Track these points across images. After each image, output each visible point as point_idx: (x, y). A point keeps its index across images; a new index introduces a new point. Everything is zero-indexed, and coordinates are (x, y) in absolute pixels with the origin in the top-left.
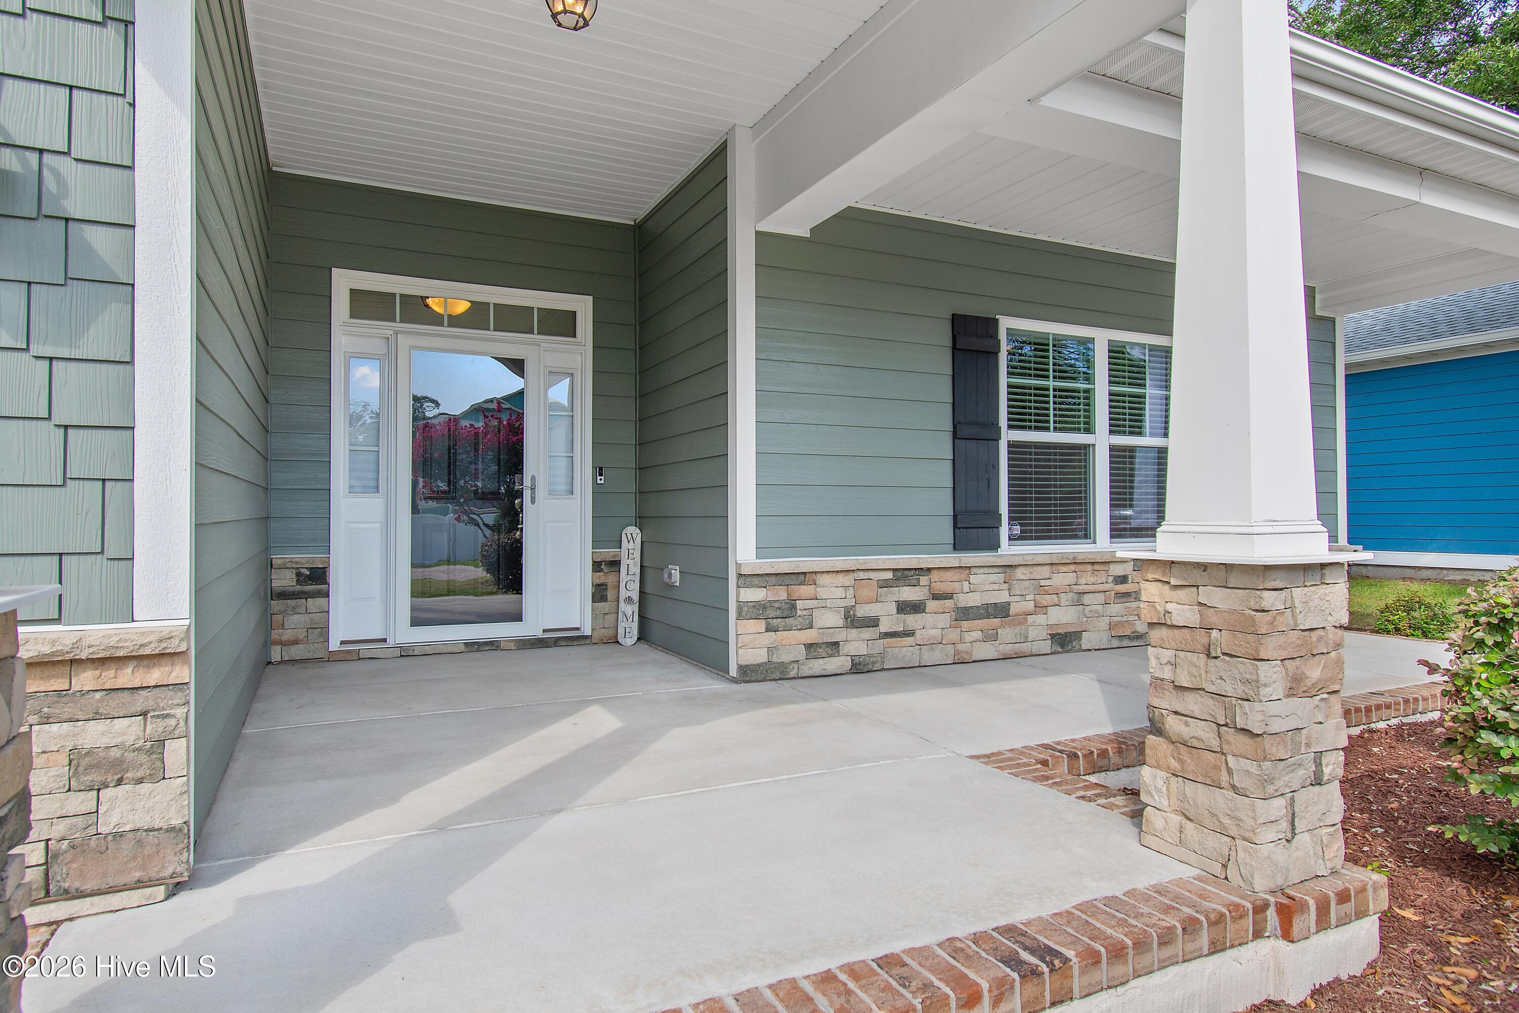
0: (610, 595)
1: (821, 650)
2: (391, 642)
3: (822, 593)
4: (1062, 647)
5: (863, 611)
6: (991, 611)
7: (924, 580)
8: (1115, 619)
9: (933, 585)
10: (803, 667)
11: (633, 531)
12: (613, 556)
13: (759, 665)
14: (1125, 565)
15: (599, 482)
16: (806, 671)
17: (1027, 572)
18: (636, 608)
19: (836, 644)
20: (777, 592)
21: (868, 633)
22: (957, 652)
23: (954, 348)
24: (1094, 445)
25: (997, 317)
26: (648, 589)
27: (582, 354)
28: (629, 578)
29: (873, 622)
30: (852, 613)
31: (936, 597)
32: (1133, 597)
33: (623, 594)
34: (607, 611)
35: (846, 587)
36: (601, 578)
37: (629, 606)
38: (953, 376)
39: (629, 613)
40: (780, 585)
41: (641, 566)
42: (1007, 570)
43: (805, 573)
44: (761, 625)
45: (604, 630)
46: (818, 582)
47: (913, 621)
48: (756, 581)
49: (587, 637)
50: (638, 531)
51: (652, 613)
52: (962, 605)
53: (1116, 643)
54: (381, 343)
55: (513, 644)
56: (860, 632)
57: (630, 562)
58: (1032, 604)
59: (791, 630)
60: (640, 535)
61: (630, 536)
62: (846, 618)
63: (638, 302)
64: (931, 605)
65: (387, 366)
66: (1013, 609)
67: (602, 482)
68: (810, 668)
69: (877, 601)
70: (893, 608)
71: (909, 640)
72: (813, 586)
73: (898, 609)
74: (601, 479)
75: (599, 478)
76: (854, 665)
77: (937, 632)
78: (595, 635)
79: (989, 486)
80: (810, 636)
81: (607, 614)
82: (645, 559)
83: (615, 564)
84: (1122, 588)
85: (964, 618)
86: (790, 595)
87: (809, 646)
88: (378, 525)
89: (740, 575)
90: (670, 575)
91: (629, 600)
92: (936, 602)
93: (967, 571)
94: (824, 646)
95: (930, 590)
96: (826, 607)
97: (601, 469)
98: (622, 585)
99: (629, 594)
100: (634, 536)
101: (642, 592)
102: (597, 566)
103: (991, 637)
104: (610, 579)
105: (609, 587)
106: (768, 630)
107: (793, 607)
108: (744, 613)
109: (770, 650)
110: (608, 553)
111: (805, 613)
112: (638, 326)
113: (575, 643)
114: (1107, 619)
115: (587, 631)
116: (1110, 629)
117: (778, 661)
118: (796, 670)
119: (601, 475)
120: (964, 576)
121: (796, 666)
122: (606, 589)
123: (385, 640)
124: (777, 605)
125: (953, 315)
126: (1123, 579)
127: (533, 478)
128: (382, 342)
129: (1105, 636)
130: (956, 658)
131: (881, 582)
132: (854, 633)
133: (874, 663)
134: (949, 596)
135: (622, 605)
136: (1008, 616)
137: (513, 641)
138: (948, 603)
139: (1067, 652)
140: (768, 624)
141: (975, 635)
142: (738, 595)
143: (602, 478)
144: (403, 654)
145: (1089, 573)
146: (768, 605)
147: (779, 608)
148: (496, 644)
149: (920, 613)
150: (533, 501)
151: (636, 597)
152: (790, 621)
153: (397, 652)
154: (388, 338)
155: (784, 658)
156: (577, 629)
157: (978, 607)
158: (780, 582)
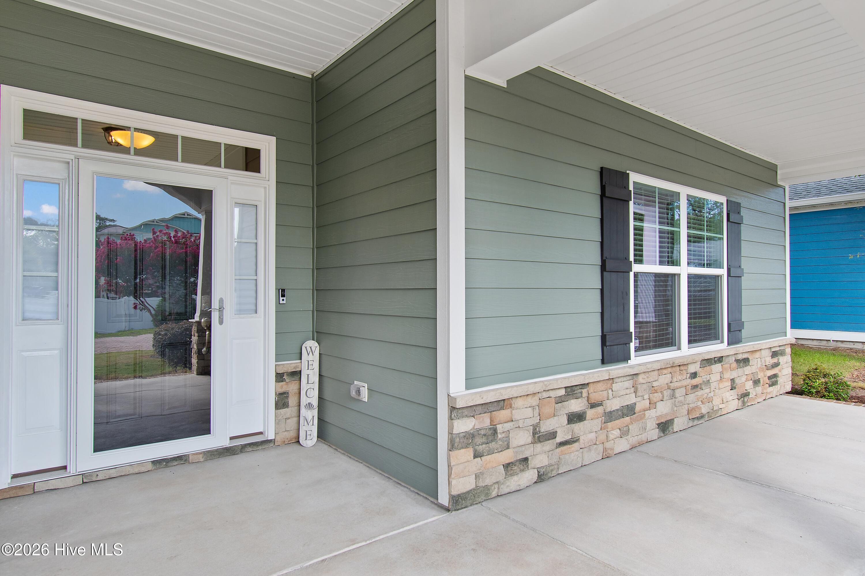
0: (292, 401)
1: (516, 468)
2: (72, 470)
3: (517, 415)
4: (664, 433)
5: (546, 427)
6: (625, 411)
7: (585, 391)
8: (691, 406)
9: (591, 395)
10: (502, 486)
11: (312, 344)
12: (294, 368)
13: (468, 492)
14: (696, 364)
15: (281, 302)
16: (505, 490)
17: (645, 377)
18: (315, 412)
19: (526, 460)
20: (483, 420)
21: (549, 445)
22: (605, 450)
23: (603, 196)
24: (680, 274)
25: (628, 172)
26: (327, 396)
27: (265, 188)
28: (309, 386)
29: (553, 435)
30: (537, 429)
31: (593, 406)
32: (699, 387)
33: (304, 400)
34: (288, 415)
35: (533, 407)
36: (283, 387)
37: (309, 411)
38: (602, 220)
39: (310, 418)
40: (485, 413)
41: (320, 375)
42: (634, 376)
43: (504, 400)
44: (469, 453)
45: (286, 433)
46: (513, 406)
47: (578, 428)
48: (466, 412)
49: (270, 441)
50: (316, 344)
51: (330, 417)
52: (608, 410)
53: (691, 424)
54: (61, 167)
55: (201, 456)
56: (543, 446)
57: (309, 372)
58: (648, 402)
59: (493, 453)
60: (318, 348)
61: (309, 350)
62: (534, 434)
63: (315, 145)
64: (590, 413)
65: (67, 191)
66: (637, 408)
67: (284, 302)
68: (508, 486)
69: (554, 416)
70: (564, 420)
71: (576, 446)
72: (509, 410)
73: (568, 421)
74: (283, 300)
75: (281, 298)
76: (539, 476)
77: (592, 436)
78: (278, 438)
79: (624, 310)
80: (507, 456)
81: (289, 418)
82: (323, 369)
83: (296, 374)
84: (695, 381)
85: (609, 421)
86: (493, 421)
87: (507, 466)
88: (57, 351)
89: (453, 409)
90: (358, 392)
91: (309, 406)
92: (593, 410)
93: (611, 381)
94: (517, 464)
95: (588, 401)
96: (519, 427)
97: (283, 291)
98: (303, 393)
99: (309, 401)
100: (313, 349)
101: (321, 398)
102: (280, 377)
103: (624, 433)
104: (291, 387)
105: (290, 394)
106: (475, 457)
107: (495, 431)
108: (456, 445)
109: (477, 477)
110: (290, 365)
111: (503, 435)
112: (315, 166)
113: (260, 447)
114: (686, 406)
115: (271, 436)
116: (688, 414)
117: (484, 485)
118: (496, 490)
119: (283, 296)
120: (609, 385)
121: (496, 486)
122: (287, 397)
123: (65, 468)
124: (482, 432)
125: (602, 168)
126: (694, 375)
127: (221, 301)
128: (63, 166)
129: (686, 419)
130: (604, 454)
131: (557, 399)
132: (539, 446)
133: (552, 470)
134: (600, 404)
135: (303, 411)
136: (635, 413)
137: (201, 453)
138: (600, 409)
139: (666, 435)
140: (475, 451)
141: (616, 433)
142: (451, 428)
143: (285, 298)
144: (85, 481)
145: (678, 373)
146: (476, 433)
147: (485, 435)
148: (184, 458)
149: (583, 421)
150: (221, 322)
151: (315, 402)
152: (493, 445)
153: (79, 480)
154: (68, 163)
155: (488, 481)
156: (261, 433)
157: (617, 410)
158: (485, 410)
